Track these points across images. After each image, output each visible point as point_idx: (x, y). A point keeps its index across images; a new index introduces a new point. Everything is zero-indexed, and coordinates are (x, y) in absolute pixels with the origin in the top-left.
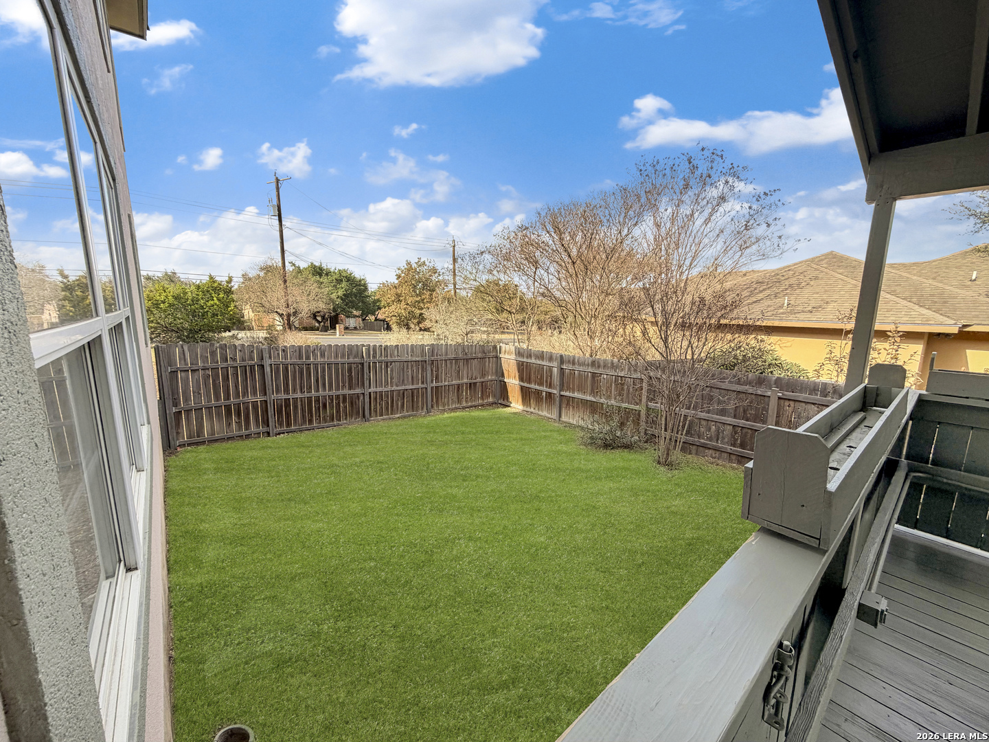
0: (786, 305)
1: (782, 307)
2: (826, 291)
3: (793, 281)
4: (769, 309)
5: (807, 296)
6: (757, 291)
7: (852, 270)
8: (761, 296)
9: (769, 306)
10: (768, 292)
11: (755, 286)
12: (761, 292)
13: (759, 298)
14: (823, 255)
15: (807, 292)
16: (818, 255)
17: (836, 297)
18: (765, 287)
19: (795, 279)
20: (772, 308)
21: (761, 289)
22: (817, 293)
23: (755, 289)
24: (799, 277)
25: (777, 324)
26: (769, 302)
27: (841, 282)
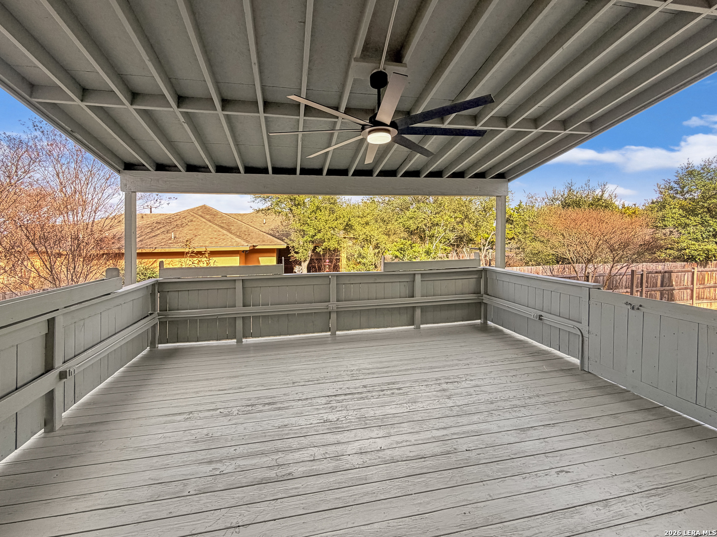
0: (173, 238)
1: (171, 239)
2: (196, 229)
3: (179, 222)
4: (163, 241)
5: (185, 233)
6: (156, 229)
7: (213, 216)
8: (158, 232)
9: (163, 239)
10: (163, 229)
11: (155, 225)
12: (158, 229)
13: (157, 233)
14: (200, 207)
15: (186, 230)
16: (197, 206)
17: (201, 232)
18: (161, 226)
19: (180, 221)
20: (165, 240)
21: (159, 227)
22: (192, 230)
23: (155, 227)
24: (183, 220)
25: (167, 250)
26: (163, 236)
27: (204, 224)
